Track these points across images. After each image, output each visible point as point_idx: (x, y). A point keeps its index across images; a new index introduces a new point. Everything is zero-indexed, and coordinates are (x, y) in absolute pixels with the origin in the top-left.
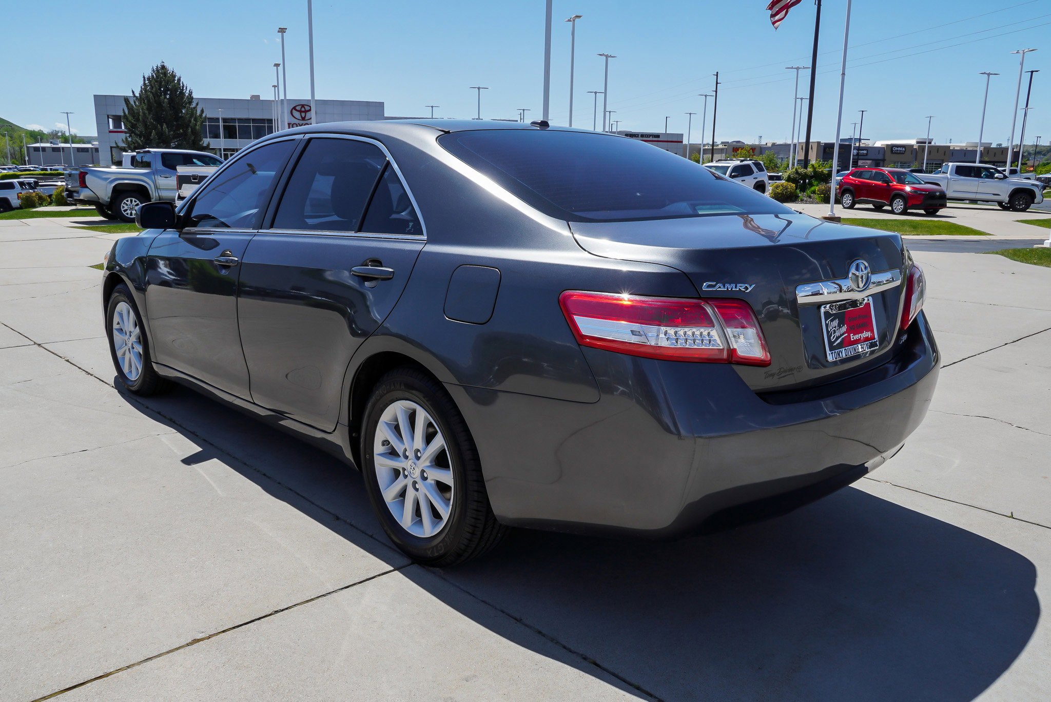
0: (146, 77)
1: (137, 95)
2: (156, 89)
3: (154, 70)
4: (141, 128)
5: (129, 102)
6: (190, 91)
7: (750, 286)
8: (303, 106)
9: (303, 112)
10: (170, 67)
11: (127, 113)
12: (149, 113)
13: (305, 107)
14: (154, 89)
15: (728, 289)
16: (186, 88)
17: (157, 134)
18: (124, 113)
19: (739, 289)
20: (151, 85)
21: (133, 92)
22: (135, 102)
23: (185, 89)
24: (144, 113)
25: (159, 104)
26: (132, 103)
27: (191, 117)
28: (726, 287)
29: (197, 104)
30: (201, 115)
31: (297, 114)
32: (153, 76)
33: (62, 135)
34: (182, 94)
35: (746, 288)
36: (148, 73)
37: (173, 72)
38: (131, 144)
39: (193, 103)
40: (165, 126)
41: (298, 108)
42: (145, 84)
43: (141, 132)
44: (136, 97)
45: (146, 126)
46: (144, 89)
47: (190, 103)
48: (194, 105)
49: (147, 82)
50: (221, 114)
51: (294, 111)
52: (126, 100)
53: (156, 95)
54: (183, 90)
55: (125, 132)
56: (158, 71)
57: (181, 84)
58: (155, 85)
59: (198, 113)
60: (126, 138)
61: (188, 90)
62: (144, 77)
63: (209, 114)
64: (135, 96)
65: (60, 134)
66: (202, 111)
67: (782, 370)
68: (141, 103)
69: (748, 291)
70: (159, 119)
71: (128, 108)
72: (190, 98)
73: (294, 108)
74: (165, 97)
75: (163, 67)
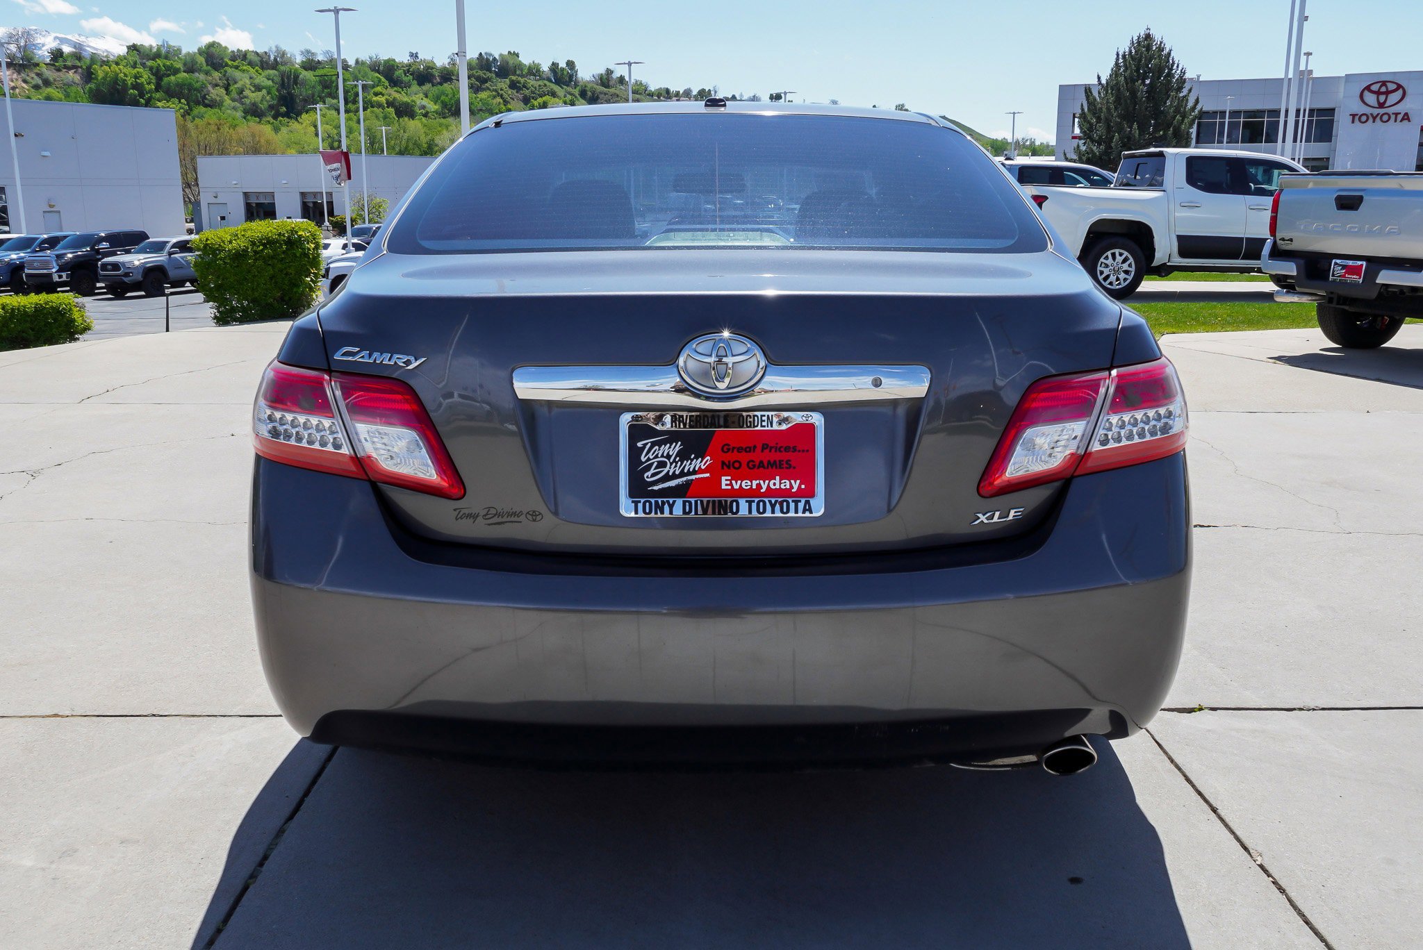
0: (1121, 53)
1: (1104, 81)
2: (1131, 71)
3: (1133, 42)
4: (1100, 130)
5: (1091, 93)
6: (1181, 71)
7: (416, 360)
8: (1384, 83)
9: (1383, 93)
10: (1157, 36)
11: (1086, 110)
12: (1116, 108)
13: (1389, 84)
14: (1129, 72)
15: (375, 360)
16: (1178, 67)
17: (1121, 139)
18: (1083, 110)
19: (396, 363)
20: (1125, 66)
21: (1099, 78)
22: (1099, 93)
23: (1175, 67)
24: (1108, 109)
25: (1134, 93)
26: (1095, 94)
27: (1177, 111)
28: (374, 357)
29: (1190, 91)
30: (1193, 108)
31: (1371, 98)
32: (1130, 52)
33: (1031, 145)
34: (1170, 75)
35: (408, 363)
36: (1124, 47)
37: (1161, 43)
38: (1084, 155)
39: (1184, 90)
40: (1135, 126)
41: (1375, 88)
42: (1117, 64)
43: (1100, 137)
44: (1102, 85)
45: (1109, 128)
46: (1115, 73)
47: (1180, 89)
48: (1185, 92)
49: (1121, 61)
50: (1228, 105)
51: (1366, 93)
52: (1088, 90)
53: (1131, 80)
54: (1172, 69)
55: (1080, 138)
56: (1139, 42)
57: (1171, 61)
58: (1130, 66)
59: (1190, 104)
60: (1078, 146)
61: (1180, 69)
62: (1118, 55)
63: (1207, 105)
64: (1100, 83)
65: (1028, 143)
66: (1197, 101)
67: (493, 511)
68: (1107, 92)
69: (410, 367)
70: (1128, 117)
71: (1088, 102)
72: (1182, 81)
73: (1368, 88)
74: (1143, 82)
75: (1148, 37)
